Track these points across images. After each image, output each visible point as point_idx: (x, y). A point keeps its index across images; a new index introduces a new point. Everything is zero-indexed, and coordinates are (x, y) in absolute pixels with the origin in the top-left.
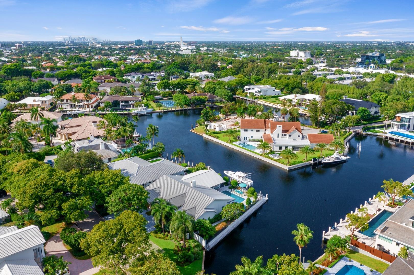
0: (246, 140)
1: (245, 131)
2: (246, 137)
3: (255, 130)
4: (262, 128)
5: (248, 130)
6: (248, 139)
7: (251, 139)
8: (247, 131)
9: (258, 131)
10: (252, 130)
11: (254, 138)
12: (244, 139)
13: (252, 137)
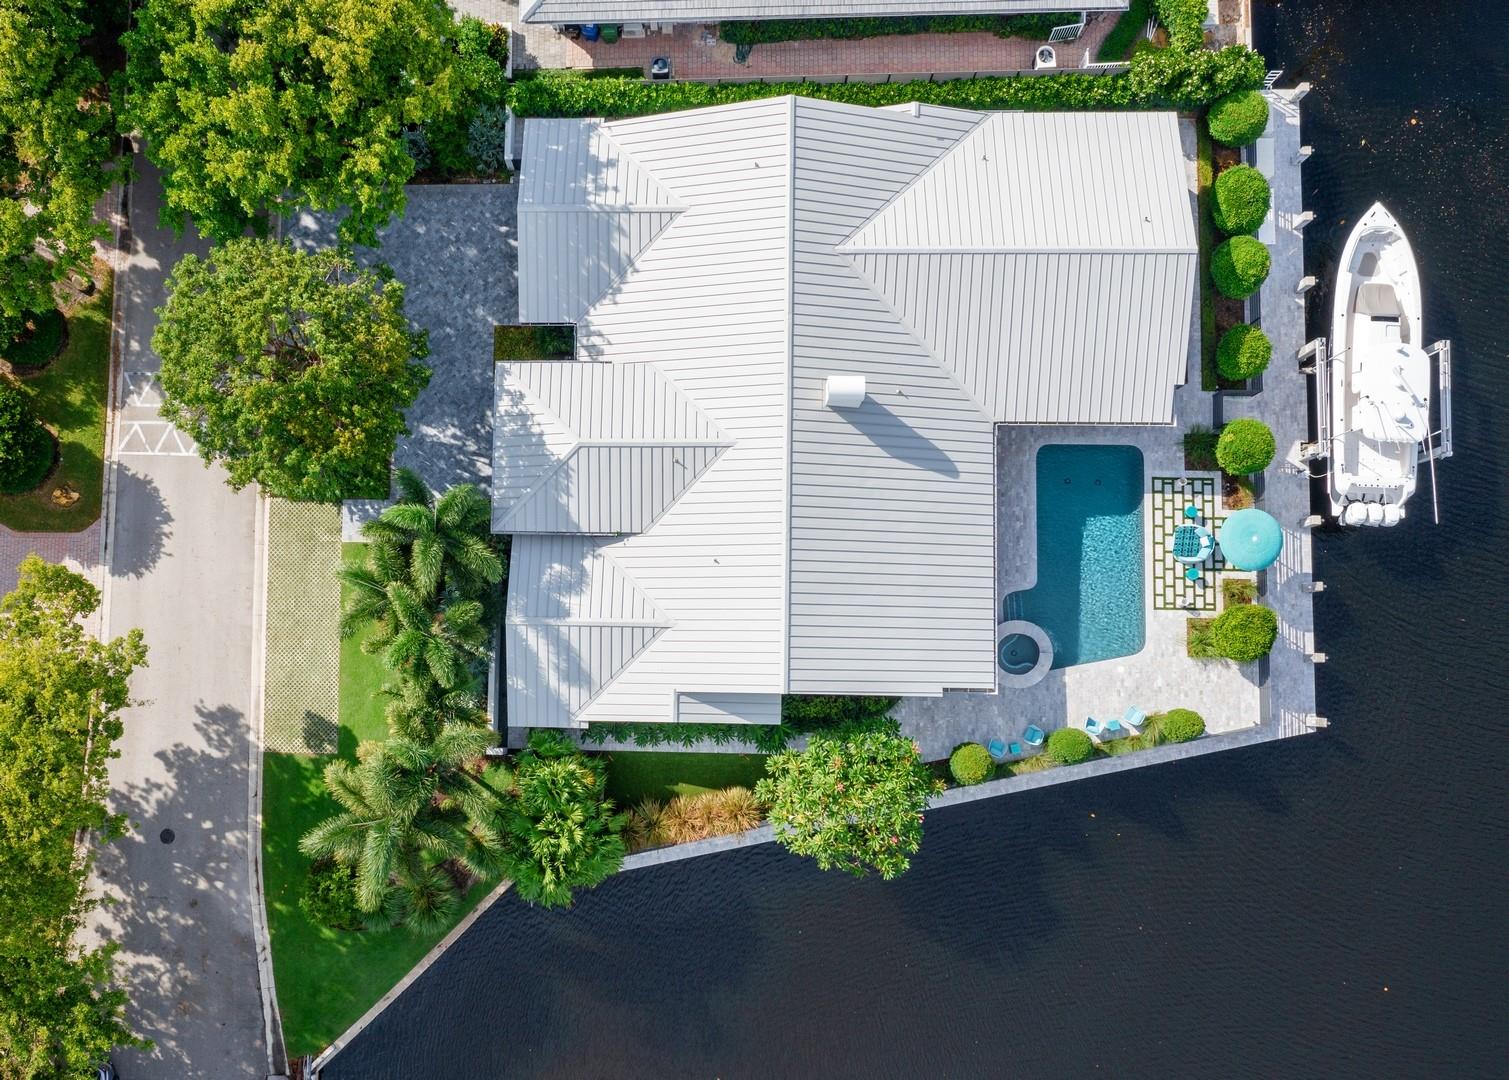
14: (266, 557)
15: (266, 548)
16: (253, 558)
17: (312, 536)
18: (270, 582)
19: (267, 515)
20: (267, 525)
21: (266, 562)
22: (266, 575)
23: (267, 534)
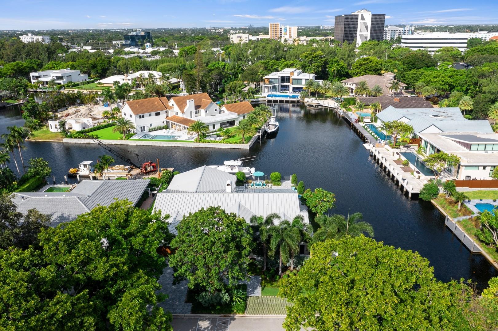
0: (144, 130)
1: (140, 117)
2: (142, 126)
3: (153, 114)
4: (162, 110)
5: (145, 115)
6: (147, 129)
7: (151, 128)
8: (143, 117)
9: (158, 114)
10: (150, 115)
11: (155, 125)
12: (140, 130)
13: (151, 125)
14: (267, 315)
15: (264, 315)
16: (267, 319)
17: (259, 303)
18: (276, 314)
19: (252, 315)
20: (255, 315)
21: (269, 315)
22: (274, 315)
23: (258, 315)
